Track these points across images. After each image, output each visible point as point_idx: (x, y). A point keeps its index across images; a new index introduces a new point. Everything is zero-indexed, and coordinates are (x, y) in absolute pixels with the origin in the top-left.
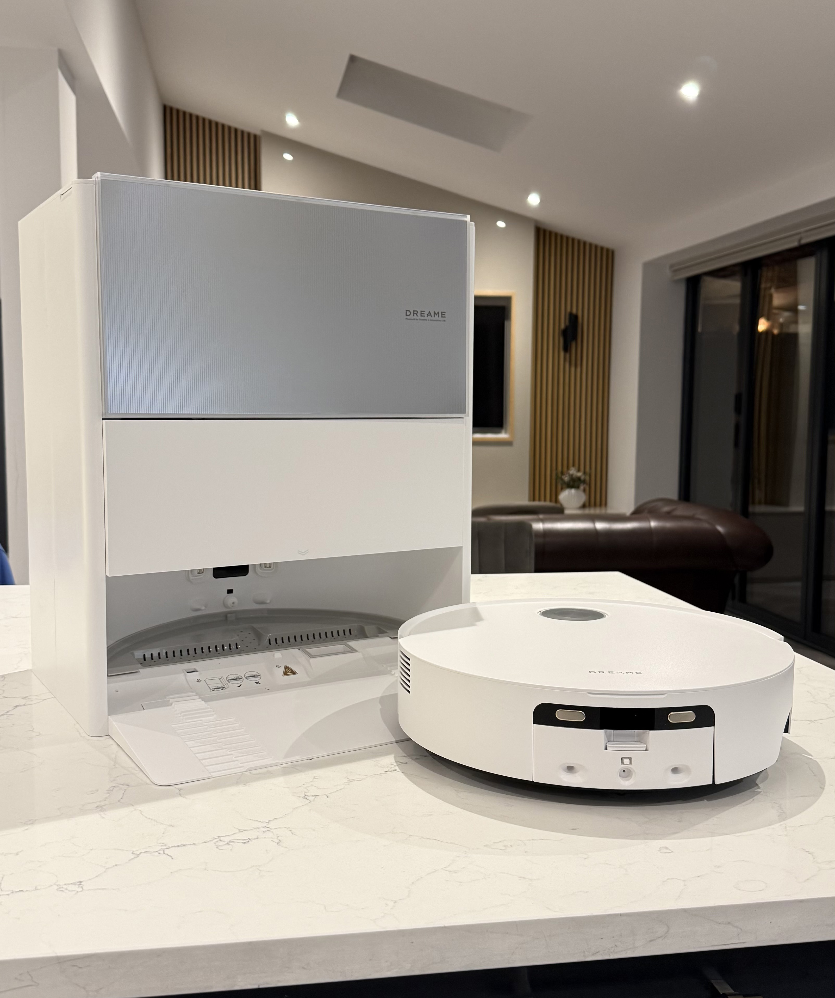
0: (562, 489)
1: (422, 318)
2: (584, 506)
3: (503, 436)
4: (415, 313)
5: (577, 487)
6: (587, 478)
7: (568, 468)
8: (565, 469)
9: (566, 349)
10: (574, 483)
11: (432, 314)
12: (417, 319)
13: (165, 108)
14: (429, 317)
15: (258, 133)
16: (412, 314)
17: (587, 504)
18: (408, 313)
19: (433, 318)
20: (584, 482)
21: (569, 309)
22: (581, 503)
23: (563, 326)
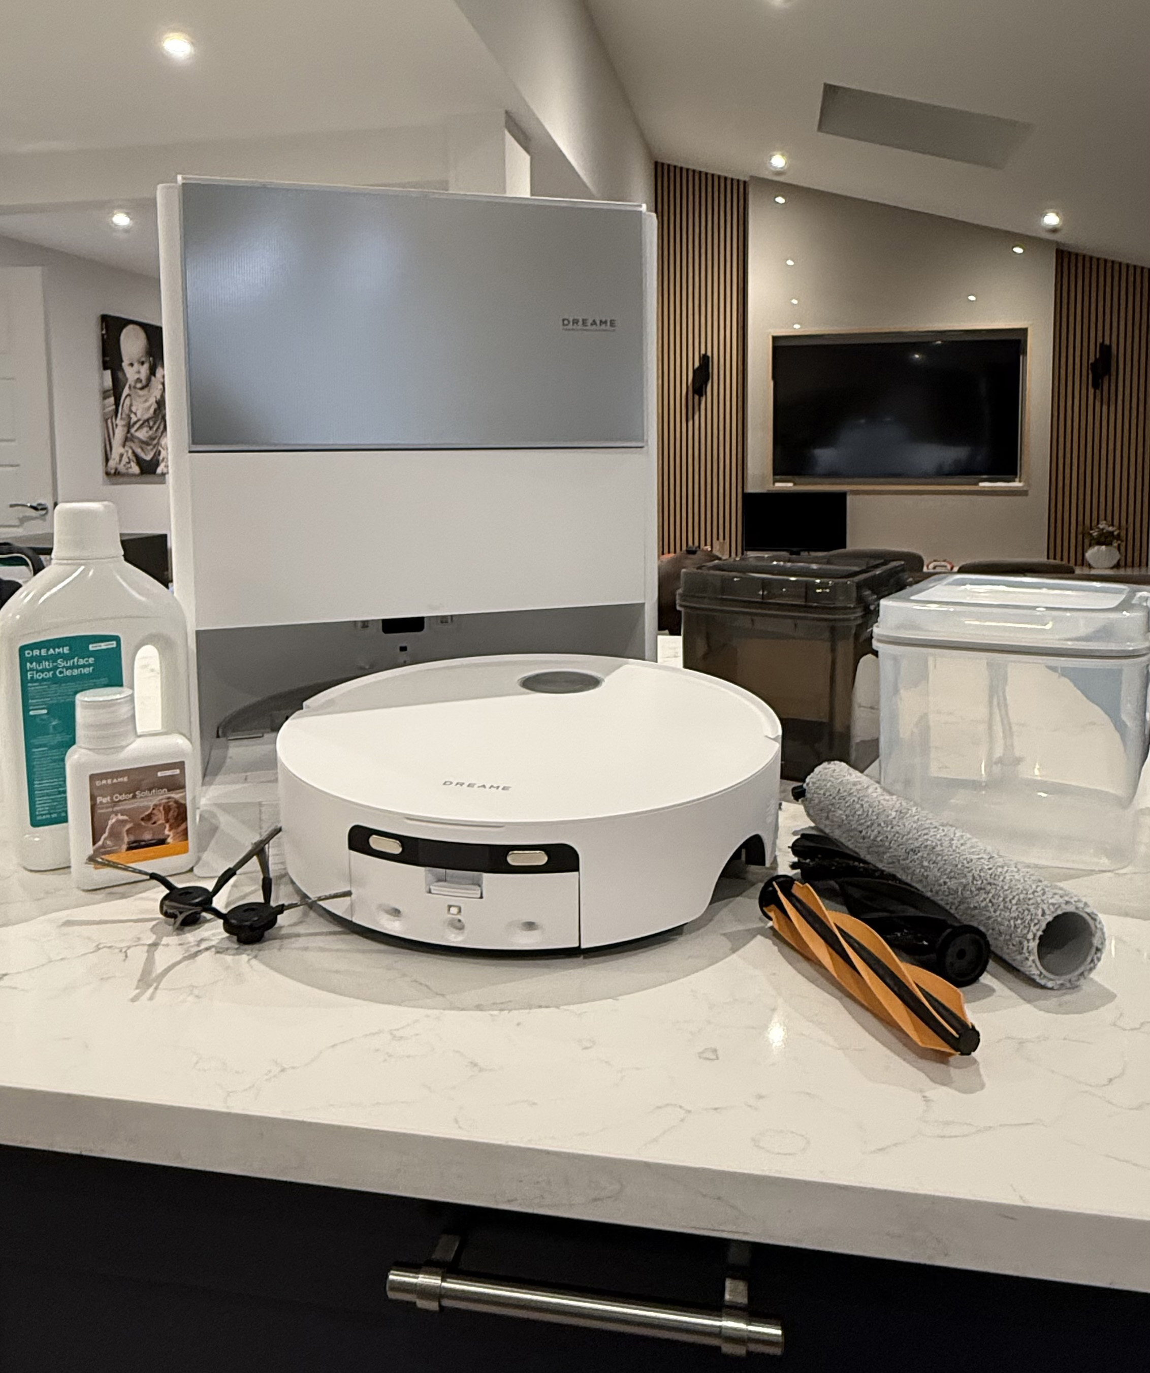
0: (1090, 545)
1: (585, 328)
2: (1117, 566)
3: (1016, 484)
4: (576, 322)
5: (1108, 544)
6: (1123, 534)
7: (1098, 523)
8: (1094, 523)
9: (1097, 385)
10: (1105, 539)
11: (598, 322)
12: (577, 330)
13: (656, 163)
14: (594, 327)
15: (747, 179)
16: (571, 323)
17: (1123, 563)
18: (566, 322)
19: (598, 327)
20: (1118, 537)
21: (1100, 341)
22: (1115, 562)
23: (1092, 360)
